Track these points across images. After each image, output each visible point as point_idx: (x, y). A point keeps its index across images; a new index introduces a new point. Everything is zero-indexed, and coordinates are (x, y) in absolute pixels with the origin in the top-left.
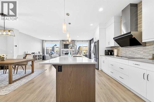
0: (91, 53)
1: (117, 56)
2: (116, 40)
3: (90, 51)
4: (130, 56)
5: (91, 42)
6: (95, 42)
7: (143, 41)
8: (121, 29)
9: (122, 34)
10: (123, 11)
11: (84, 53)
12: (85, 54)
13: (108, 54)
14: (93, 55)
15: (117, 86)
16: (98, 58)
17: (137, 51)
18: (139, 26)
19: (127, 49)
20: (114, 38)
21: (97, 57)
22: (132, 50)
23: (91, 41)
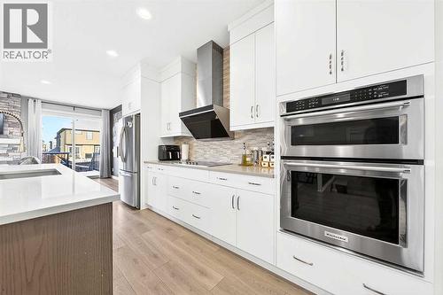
0: (115, 155)
1: (188, 161)
2: (184, 120)
3: (112, 148)
4: (212, 160)
5: (115, 115)
6: (129, 119)
7: (231, 129)
8: (196, 96)
9: (198, 107)
10: (200, 51)
11: (88, 156)
12: (89, 160)
13: (166, 158)
14: (119, 164)
15: (188, 244)
16: (139, 172)
17: (221, 149)
18: (225, 96)
19: (206, 143)
20: (181, 114)
21: (135, 170)
22: (214, 147)
23: (113, 113)
